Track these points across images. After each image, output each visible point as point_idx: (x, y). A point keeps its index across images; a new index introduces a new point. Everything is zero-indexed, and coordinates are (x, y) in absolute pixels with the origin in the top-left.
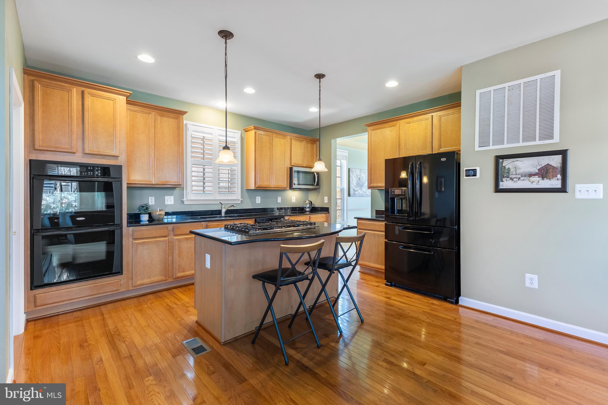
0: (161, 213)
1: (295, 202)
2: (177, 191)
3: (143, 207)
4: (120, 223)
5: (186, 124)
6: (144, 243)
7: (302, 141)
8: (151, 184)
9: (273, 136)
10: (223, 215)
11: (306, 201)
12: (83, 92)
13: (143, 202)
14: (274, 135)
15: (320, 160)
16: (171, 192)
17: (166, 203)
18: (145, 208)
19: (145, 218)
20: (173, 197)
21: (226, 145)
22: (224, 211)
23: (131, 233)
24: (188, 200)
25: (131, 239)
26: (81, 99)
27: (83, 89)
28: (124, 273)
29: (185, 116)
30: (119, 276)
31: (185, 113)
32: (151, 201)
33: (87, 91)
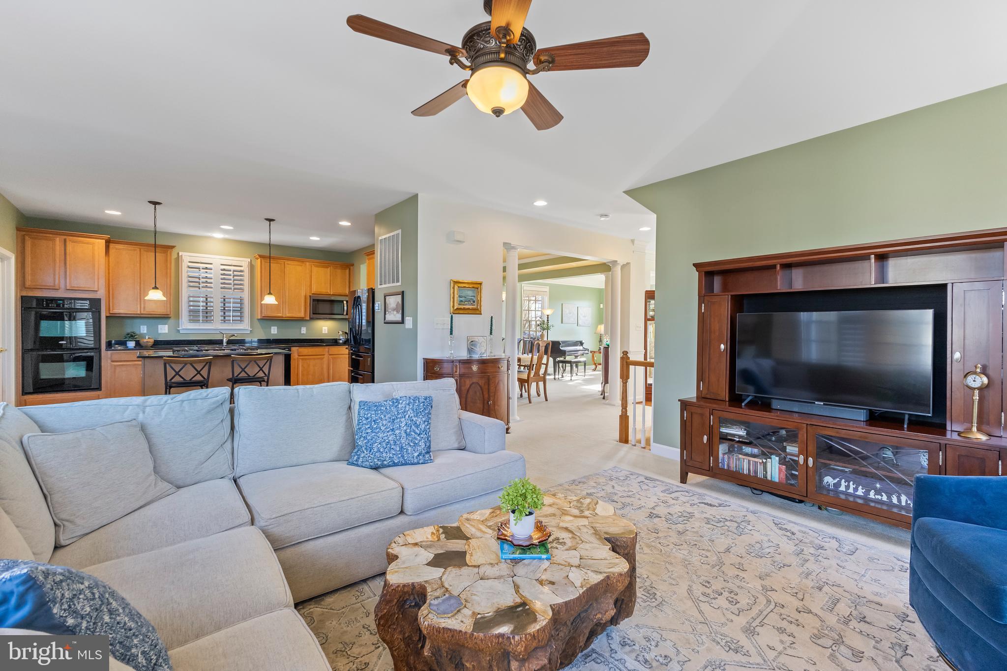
0: (149, 340)
1: (327, 332)
2: (171, 321)
3: (128, 334)
4: (98, 347)
5: (182, 255)
6: (122, 365)
7: (327, 267)
8: (137, 314)
9: (285, 264)
10: (225, 344)
11: (339, 332)
12: (65, 240)
13: (129, 330)
14: (286, 262)
15: (270, 293)
16: (165, 321)
17: (160, 332)
18: (132, 336)
19: (131, 344)
20: (167, 326)
21: (156, 286)
22: (225, 340)
23: (109, 356)
24: (183, 329)
25: (109, 361)
26: (63, 246)
27: (65, 237)
28: (103, 389)
29: (174, 250)
30: (99, 392)
31: (173, 247)
32: (144, 329)
33: (68, 238)
